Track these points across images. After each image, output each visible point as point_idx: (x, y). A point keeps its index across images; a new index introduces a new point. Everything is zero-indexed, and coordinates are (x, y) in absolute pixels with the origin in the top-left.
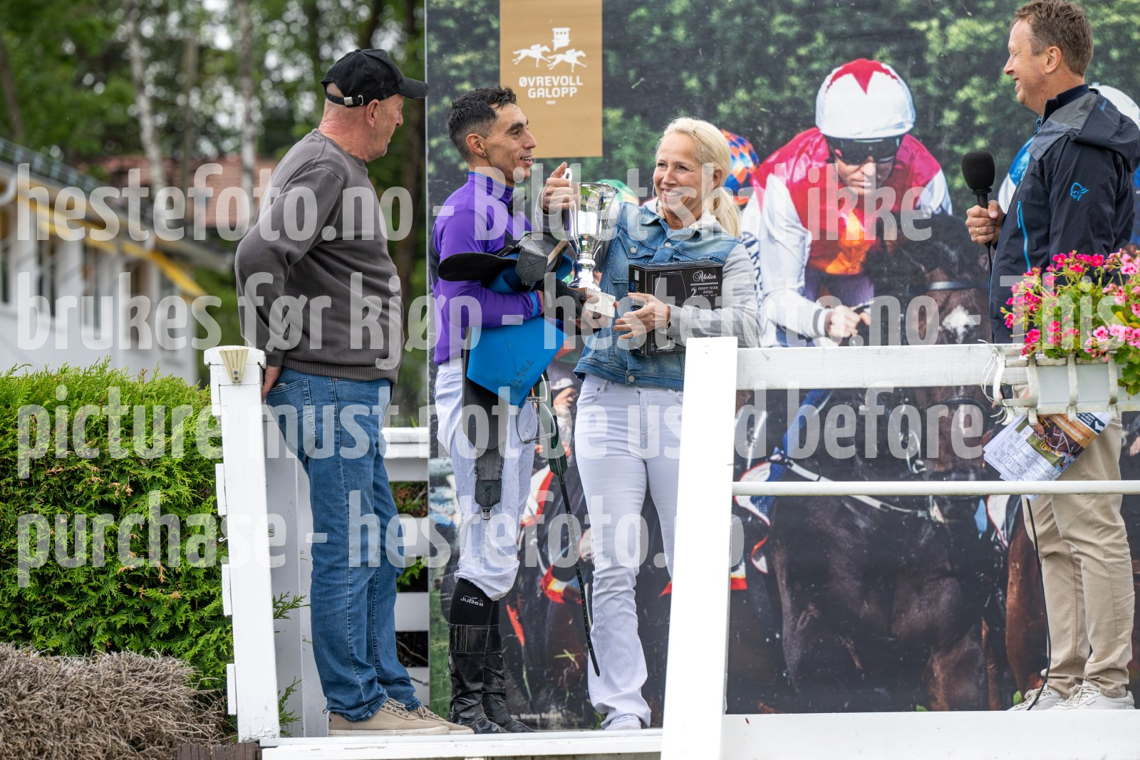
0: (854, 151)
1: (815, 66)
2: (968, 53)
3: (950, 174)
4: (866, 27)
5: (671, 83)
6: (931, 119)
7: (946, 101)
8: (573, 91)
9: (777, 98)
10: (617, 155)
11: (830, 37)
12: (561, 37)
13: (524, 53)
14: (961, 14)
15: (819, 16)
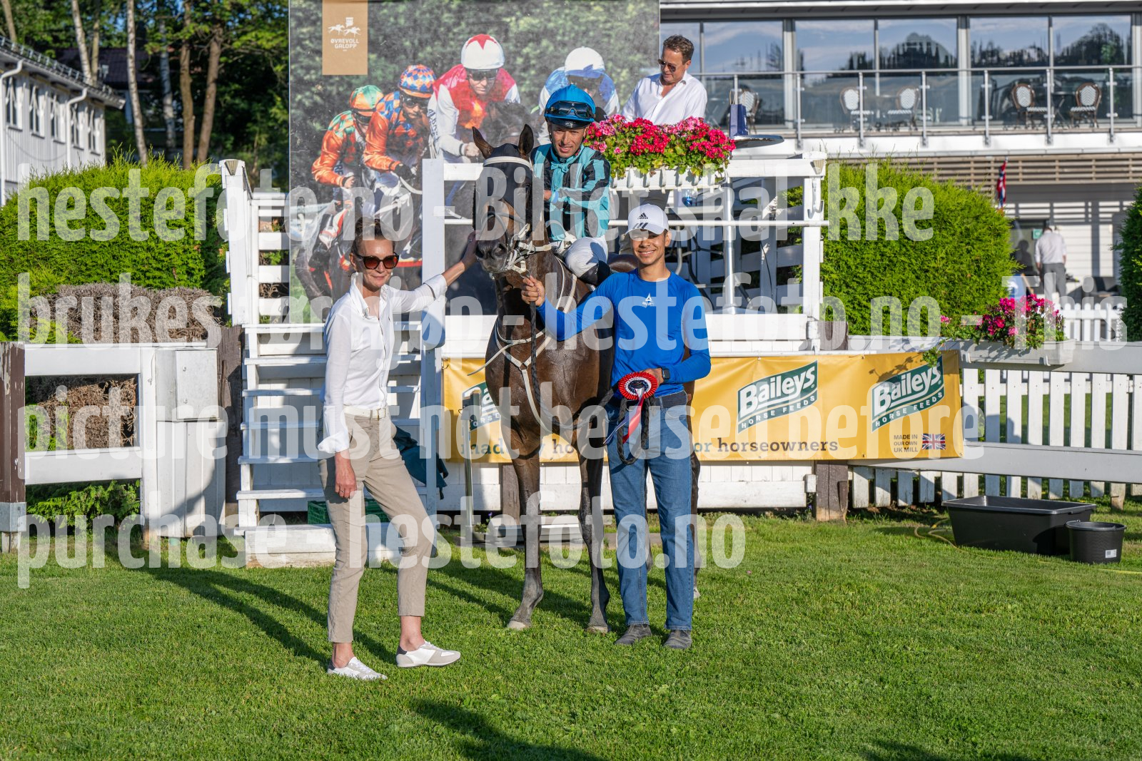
0: (479, 75)
1: (461, 37)
2: (529, 32)
3: (519, 85)
4: (483, 20)
5: (398, 43)
6: (511, 60)
7: (519, 54)
8: (355, 46)
9: (444, 51)
10: (374, 74)
11: (468, 24)
12: (350, 21)
13: (333, 28)
14: (525, 14)
15: (464, 14)
